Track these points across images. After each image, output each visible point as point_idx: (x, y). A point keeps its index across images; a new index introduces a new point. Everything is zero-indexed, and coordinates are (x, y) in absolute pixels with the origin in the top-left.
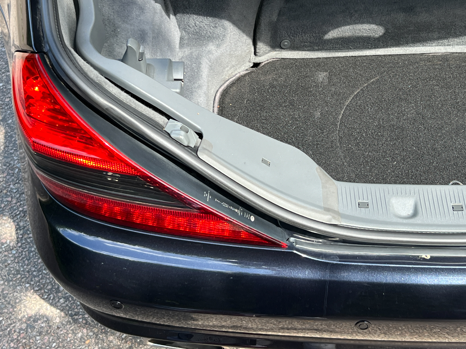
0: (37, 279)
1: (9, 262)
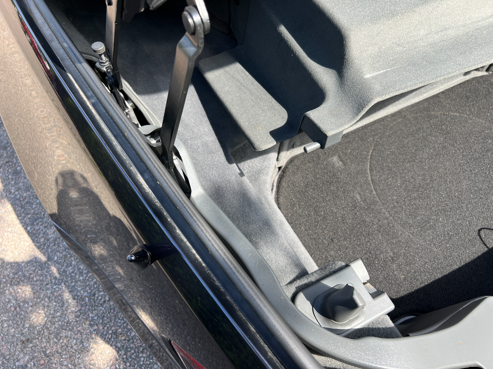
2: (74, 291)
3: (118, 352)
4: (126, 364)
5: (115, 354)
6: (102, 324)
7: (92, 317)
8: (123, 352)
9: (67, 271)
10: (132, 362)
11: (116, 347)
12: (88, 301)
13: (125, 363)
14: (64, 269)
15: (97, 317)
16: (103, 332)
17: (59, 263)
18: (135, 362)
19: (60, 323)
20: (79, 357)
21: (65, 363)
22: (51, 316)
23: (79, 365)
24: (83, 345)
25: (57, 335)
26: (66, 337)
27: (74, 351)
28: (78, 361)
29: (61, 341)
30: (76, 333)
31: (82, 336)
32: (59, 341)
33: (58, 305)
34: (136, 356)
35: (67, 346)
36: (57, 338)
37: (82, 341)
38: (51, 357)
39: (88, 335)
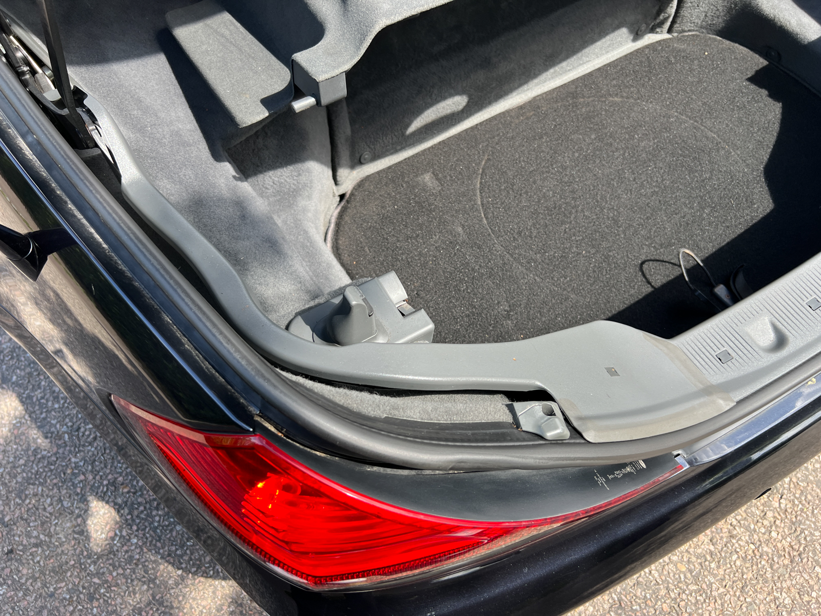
0: (186, 558)
1: (137, 557)
2: (45, 426)
3: (118, 512)
4: (131, 528)
5: (113, 514)
6: (92, 471)
7: (75, 463)
8: (126, 511)
9: (34, 396)
10: (141, 524)
11: (115, 504)
12: (69, 438)
13: (129, 527)
14: (28, 393)
15: (83, 462)
16: (94, 483)
17: (20, 386)
18: (146, 524)
19: (25, 475)
20: (57, 523)
21: (35, 533)
22: (9, 466)
23: (57, 534)
24: (62, 505)
25: (21, 494)
26: (35, 495)
27: (49, 515)
28: (55, 529)
29: (28, 501)
30: (51, 487)
31: (60, 492)
32: (23, 501)
33: (20, 448)
34: (147, 515)
35: (37, 509)
36: (20, 498)
37: (60, 499)
38: (13, 527)
39: (70, 489)
